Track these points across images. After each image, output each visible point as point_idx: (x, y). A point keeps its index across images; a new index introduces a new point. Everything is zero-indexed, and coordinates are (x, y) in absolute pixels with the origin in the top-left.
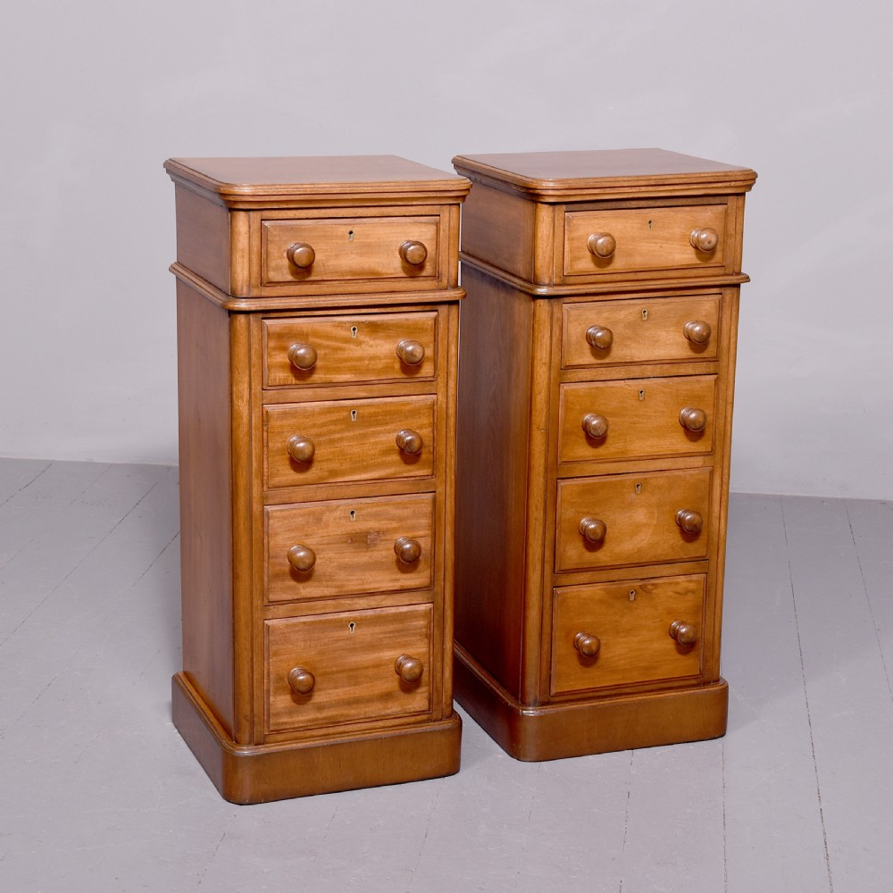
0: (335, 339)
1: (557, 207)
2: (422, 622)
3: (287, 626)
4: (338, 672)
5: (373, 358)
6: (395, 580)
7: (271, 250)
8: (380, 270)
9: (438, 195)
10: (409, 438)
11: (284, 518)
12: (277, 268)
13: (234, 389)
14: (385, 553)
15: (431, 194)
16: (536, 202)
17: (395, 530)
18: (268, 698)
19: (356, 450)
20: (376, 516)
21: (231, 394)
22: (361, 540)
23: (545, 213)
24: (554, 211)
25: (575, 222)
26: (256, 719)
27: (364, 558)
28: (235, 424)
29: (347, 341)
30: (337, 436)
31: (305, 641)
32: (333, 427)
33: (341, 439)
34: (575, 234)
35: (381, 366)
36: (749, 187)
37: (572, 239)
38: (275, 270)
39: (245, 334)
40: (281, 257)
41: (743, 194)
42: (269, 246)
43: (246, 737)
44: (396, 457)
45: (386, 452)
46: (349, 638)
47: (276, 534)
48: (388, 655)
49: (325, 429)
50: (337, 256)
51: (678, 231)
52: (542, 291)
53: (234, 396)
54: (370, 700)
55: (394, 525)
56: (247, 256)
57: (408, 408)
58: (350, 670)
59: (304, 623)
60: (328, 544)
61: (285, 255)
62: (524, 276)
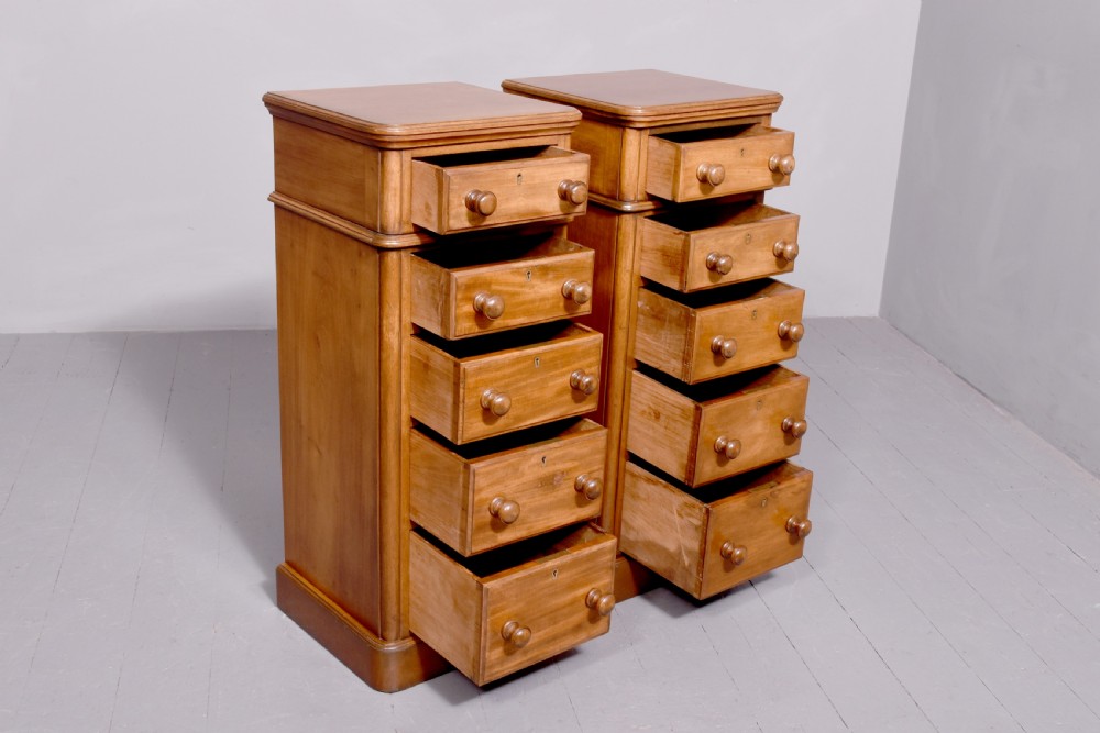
0: (513, 284)
1: (643, 132)
2: (609, 557)
3: (503, 585)
4: (542, 616)
5: (543, 299)
6: (573, 514)
7: (451, 198)
8: (542, 209)
9: (560, 126)
10: (587, 380)
11: (488, 473)
12: (457, 217)
13: (384, 322)
14: (567, 490)
15: (554, 126)
16: (624, 128)
17: (575, 468)
18: (484, 654)
19: (536, 394)
20: (562, 459)
21: (380, 327)
22: (548, 483)
23: (632, 137)
24: (640, 135)
25: (689, 153)
26: (402, 618)
27: (551, 498)
28: (384, 356)
29: (522, 286)
30: (523, 383)
31: (516, 596)
32: (519, 377)
33: (525, 387)
34: (688, 165)
35: (548, 306)
36: (776, 109)
37: (686, 170)
38: (455, 217)
39: (397, 269)
40: (460, 205)
41: (769, 115)
42: (451, 195)
43: (392, 634)
44: (568, 397)
45: (560, 393)
46: (552, 585)
47: (480, 490)
48: (581, 592)
49: (512, 379)
50: (507, 199)
51: (761, 157)
52: (628, 207)
53: (384, 329)
54: (564, 635)
55: (576, 463)
56: (398, 193)
57: (580, 349)
58: (551, 612)
59: (517, 579)
60: (523, 491)
61: (464, 202)
62: (605, 193)
